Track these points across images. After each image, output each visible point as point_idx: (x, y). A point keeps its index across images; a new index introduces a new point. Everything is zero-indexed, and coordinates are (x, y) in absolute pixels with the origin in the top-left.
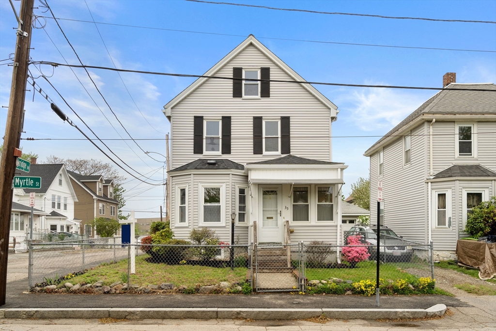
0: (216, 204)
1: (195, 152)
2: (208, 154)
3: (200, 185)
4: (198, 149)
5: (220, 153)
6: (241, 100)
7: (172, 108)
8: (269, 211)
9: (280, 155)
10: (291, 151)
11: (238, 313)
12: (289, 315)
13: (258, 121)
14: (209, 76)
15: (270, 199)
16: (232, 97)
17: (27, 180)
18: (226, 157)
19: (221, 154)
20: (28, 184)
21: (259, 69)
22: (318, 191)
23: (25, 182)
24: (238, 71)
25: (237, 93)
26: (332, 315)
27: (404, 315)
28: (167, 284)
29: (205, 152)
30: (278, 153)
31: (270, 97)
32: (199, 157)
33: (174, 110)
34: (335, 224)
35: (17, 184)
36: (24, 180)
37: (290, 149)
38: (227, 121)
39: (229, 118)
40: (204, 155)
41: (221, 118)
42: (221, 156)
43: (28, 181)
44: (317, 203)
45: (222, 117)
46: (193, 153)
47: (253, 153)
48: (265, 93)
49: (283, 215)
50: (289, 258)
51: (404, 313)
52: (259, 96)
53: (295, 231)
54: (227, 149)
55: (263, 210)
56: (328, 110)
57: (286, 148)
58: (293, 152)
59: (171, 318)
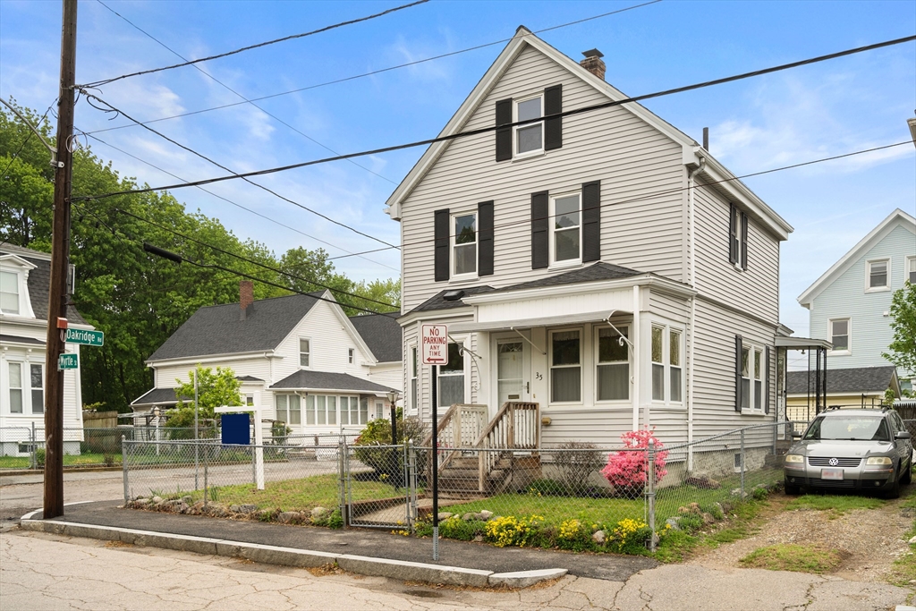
0: (457, 373)
1: (437, 279)
2: (458, 279)
4: (442, 272)
5: (475, 274)
6: (510, 164)
7: (402, 203)
8: (512, 383)
9: (580, 266)
10: (603, 253)
11: (239, 549)
12: (295, 560)
13: (540, 200)
14: (450, 134)
15: (514, 359)
16: (495, 162)
18: (485, 281)
19: (477, 277)
21: (542, 92)
22: (600, 339)
24: (504, 108)
25: (503, 152)
26: (348, 565)
27: (451, 578)
28: (246, 505)
29: (454, 277)
30: (576, 263)
31: (564, 147)
32: (443, 286)
33: (405, 205)
34: (629, 406)
37: (598, 252)
38: (487, 211)
39: (491, 204)
40: (451, 283)
41: (477, 207)
42: (477, 280)
44: (597, 363)
45: (479, 204)
46: (434, 281)
47: (530, 269)
48: (554, 141)
49: (532, 390)
50: (481, 473)
51: (450, 575)
52: (541, 151)
53: (553, 423)
54: (487, 266)
55: (499, 382)
56: (679, 151)
57: (593, 250)
58: (605, 258)
59: (173, 549)
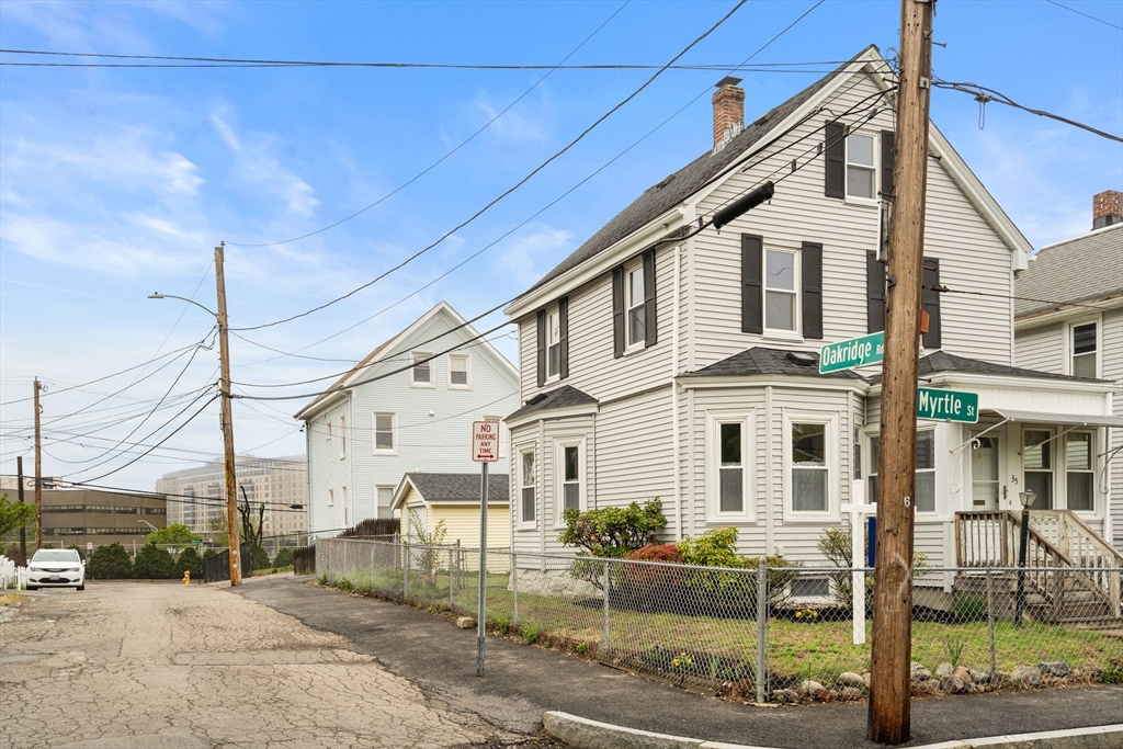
0: (816, 466)
1: (745, 330)
2: (783, 335)
3: (786, 415)
4: (752, 320)
5: (797, 334)
6: (840, 205)
7: (697, 206)
8: (976, 486)
10: (943, 341)
15: (979, 457)
16: (823, 196)
17: (947, 399)
18: (812, 345)
19: (801, 338)
20: (949, 409)
21: (877, 132)
23: (943, 403)
24: (835, 132)
25: (834, 186)
29: (767, 332)
32: (752, 341)
34: (1099, 518)
35: (924, 408)
36: (941, 399)
37: (939, 338)
38: (812, 254)
39: (818, 247)
40: (765, 339)
41: (799, 245)
42: (800, 342)
43: (949, 402)
44: (1067, 470)
45: (802, 242)
46: (740, 331)
49: (1009, 495)
52: (877, 201)
54: (813, 327)
55: (974, 485)
56: (1007, 252)
57: (933, 336)
58: (945, 347)
